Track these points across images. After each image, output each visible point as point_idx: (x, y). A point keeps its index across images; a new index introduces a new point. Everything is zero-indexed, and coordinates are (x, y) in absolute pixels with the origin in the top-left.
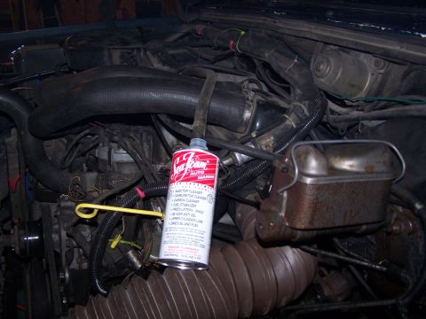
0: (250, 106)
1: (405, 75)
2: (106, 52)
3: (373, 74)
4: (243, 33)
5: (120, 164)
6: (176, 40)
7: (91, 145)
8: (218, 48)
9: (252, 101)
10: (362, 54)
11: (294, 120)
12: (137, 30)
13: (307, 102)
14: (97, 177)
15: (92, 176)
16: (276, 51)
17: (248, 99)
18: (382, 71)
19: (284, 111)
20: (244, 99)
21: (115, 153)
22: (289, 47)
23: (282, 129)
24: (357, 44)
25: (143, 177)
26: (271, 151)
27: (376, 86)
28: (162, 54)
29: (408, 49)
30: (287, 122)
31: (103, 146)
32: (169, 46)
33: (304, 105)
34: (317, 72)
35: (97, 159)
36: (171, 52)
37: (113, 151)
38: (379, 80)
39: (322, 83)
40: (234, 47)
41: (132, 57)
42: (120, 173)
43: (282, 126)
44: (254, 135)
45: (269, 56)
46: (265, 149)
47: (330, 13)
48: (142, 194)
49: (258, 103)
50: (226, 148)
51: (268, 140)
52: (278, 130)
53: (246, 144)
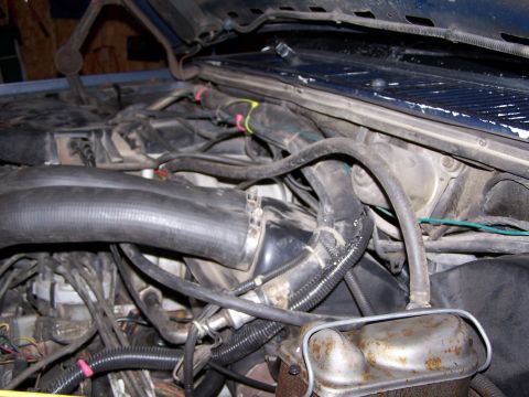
0: (254, 232)
1: (490, 186)
2: (48, 138)
3: (441, 180)
4: (255, 104)
5: (69, 306)
6: (164, 109)
7: (30, 273)
8: (222, 124)
9: (259, 224)
10: (425, 151)
11: (320, 255)
12: (112, 89)
13: (342, 225)
14: (37, 324)
15: (28, 321)
16: (301, 136)
17: (252, 220)
18: (455, 174)
19: (307, 237)
20: (248, 221)
21: (61, 290)
22: (320, 129)
23: (304, 270)
24: (417, 135)
25: (97, 333)
26: (285, 307)
27: (447, 196)
28: (144, 128)
29: (491, 147)
30: (311, 259)
31: (44, 278)
32: (154, 117)
33: (337, 229)
34: (358, 178)
35: (35, 297)
36: (156, 125)
37: (57, 286)
38: (451, 186)
39: (366, 194)
40: (243, 125)
41: (87, 146)
42: (69, 319)
43: (303, 265)
44: (258, 281)
45: (290, 144)
46: (275, 302)
47: (378, 83)
48: (87, 370)
49: (267, 226)
50: (214, 302)
51: (281, 288)
52: (297, 272)
53: (246, 297)
